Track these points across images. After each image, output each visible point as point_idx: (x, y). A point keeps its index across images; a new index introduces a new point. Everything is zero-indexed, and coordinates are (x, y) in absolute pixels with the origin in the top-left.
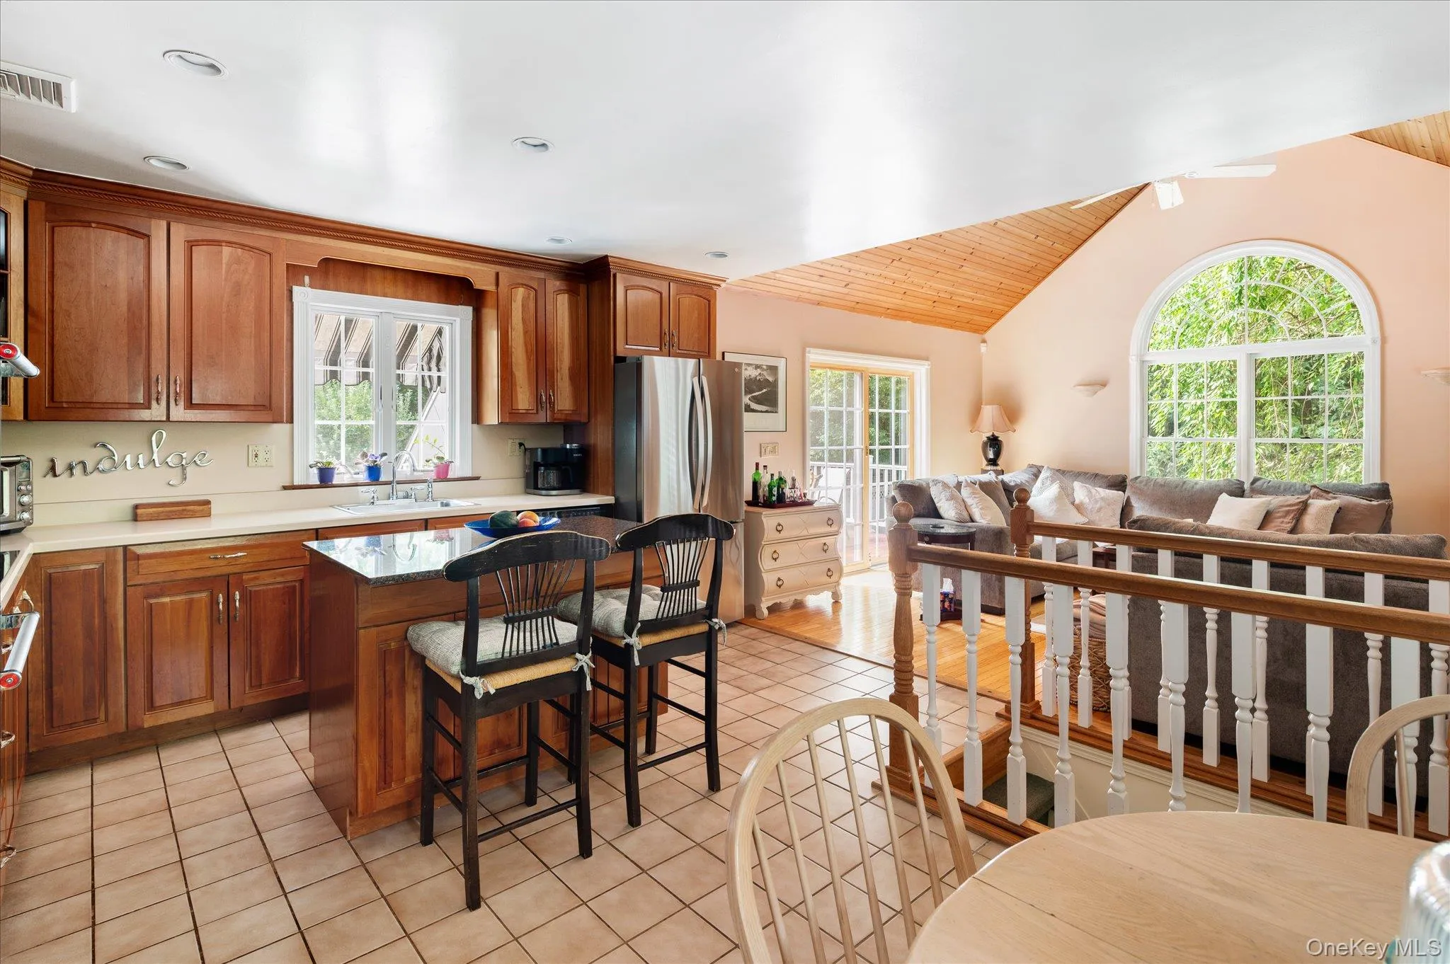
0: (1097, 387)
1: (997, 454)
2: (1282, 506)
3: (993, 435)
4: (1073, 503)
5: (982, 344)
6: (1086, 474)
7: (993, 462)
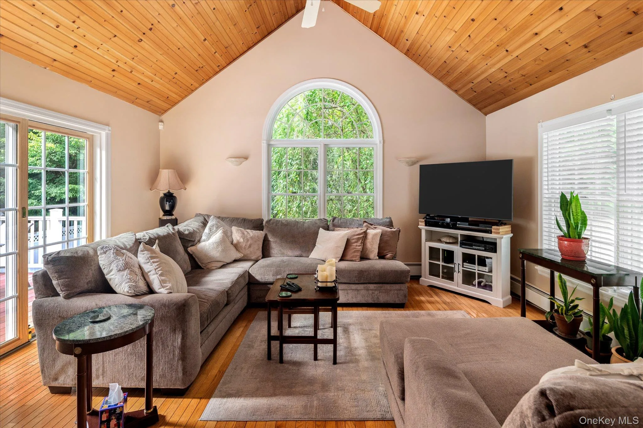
0: (242, 160)
1: (173, 207)
2: (354, 235)
3: (169, 192)
4: (232, 243)
5: (160, 123)
6: (237, 219)
7: (169, 213)
